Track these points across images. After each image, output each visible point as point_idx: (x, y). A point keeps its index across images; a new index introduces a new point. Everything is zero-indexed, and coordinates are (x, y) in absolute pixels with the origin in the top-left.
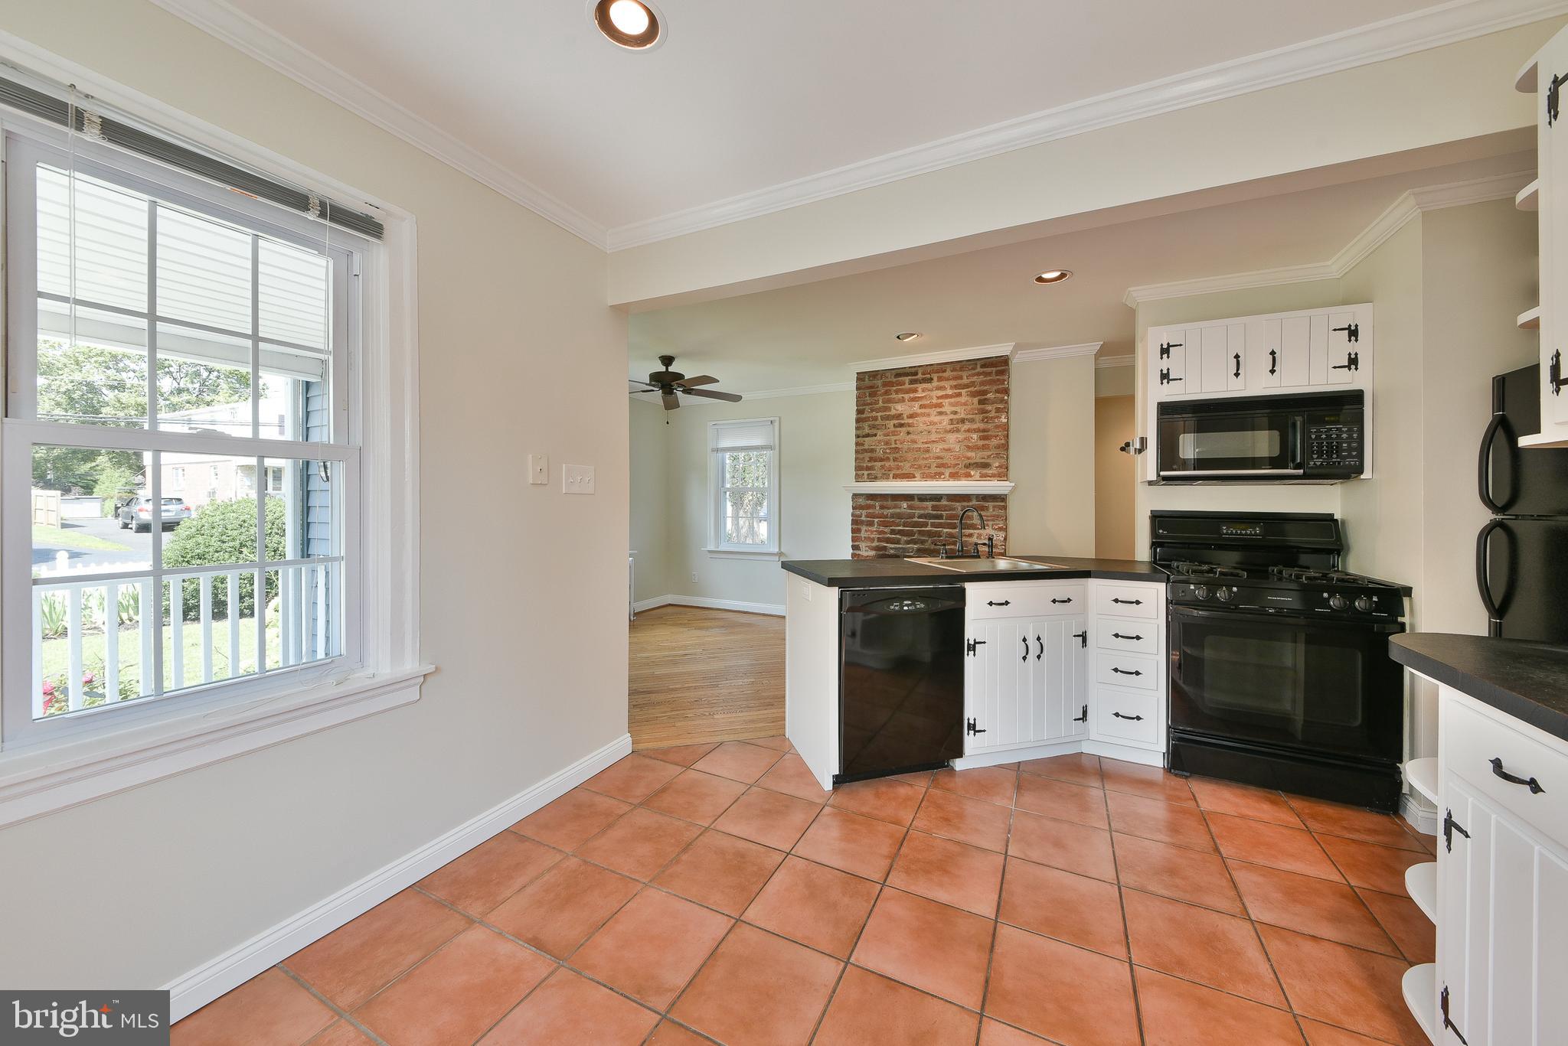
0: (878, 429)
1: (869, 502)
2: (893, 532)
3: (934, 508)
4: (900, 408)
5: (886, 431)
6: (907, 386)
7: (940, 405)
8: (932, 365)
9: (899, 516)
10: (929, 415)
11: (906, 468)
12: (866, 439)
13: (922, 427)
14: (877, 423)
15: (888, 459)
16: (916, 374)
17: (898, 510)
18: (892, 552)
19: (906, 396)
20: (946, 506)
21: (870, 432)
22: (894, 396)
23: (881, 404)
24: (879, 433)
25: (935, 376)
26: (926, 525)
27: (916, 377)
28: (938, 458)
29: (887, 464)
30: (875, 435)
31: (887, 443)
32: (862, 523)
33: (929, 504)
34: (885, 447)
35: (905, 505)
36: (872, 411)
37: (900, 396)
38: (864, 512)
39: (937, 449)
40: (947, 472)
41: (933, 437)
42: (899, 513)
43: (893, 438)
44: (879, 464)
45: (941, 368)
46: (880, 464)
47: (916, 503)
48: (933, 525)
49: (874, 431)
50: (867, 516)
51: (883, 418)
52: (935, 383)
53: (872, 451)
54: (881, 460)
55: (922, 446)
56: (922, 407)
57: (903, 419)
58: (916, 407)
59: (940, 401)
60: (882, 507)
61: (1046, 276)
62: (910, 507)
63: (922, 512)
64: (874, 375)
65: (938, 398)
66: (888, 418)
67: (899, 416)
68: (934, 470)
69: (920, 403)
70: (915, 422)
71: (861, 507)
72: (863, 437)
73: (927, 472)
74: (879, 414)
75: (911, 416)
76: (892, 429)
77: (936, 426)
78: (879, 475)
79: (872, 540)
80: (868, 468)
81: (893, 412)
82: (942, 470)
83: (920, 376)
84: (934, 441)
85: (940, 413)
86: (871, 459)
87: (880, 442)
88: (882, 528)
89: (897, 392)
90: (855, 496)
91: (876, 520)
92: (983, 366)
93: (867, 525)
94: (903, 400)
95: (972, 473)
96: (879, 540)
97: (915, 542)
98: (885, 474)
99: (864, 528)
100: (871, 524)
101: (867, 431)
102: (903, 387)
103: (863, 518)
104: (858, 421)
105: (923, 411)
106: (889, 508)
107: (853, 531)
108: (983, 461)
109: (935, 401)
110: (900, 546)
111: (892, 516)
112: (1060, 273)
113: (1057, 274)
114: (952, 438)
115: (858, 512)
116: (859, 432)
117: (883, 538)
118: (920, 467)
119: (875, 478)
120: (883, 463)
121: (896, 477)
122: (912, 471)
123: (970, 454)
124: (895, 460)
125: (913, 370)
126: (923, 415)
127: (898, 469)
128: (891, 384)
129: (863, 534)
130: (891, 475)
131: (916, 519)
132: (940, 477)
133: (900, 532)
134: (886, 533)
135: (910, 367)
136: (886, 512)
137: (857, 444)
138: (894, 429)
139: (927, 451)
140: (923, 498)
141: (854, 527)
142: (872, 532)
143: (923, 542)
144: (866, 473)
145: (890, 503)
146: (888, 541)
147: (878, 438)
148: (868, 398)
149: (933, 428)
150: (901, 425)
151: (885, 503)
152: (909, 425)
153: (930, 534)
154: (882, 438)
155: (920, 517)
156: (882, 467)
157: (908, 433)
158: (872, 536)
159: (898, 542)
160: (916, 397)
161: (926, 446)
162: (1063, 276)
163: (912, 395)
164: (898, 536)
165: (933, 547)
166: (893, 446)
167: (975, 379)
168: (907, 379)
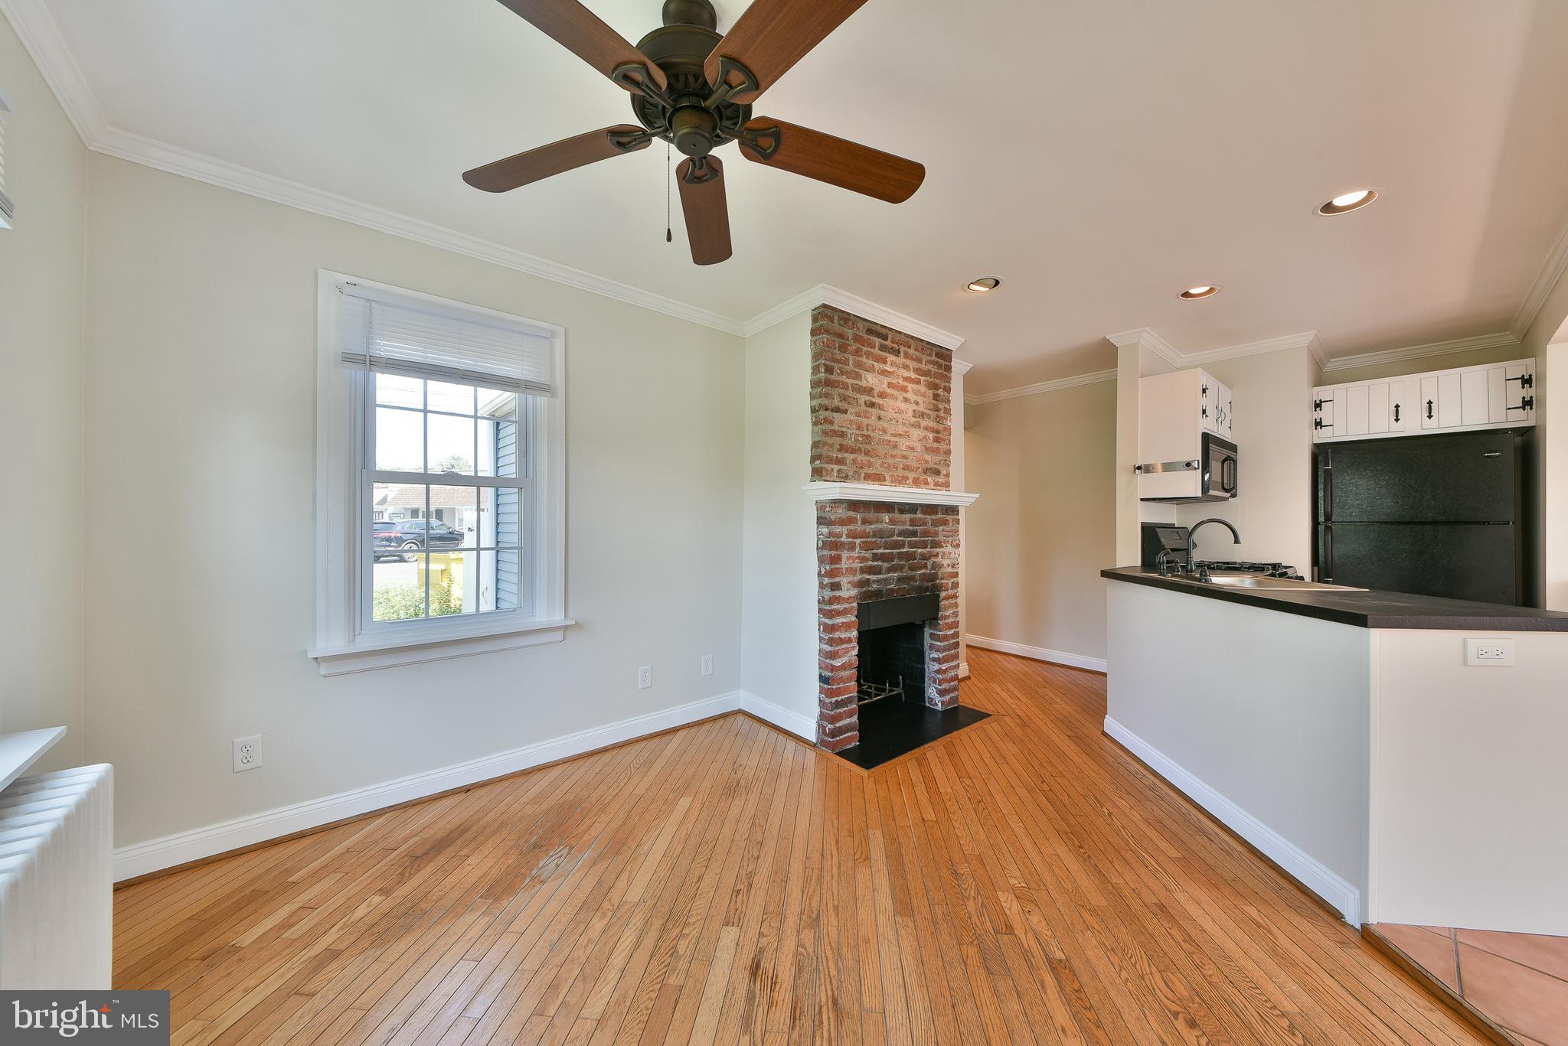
0: (849, 403)
1: (850, 513)
2: (874, 557)
3: (911, 522)
4: (870, 379)
5: (856, 409)
6: (877, 351)
7: (904, 389)
8: (900, 333)
9: (879, 534)
10: (896, 398)
11: (878, 466)
12: (835, 415)
13: (890, 412)
14: (848, 393)
15: (860, 451)
16: (887, 338)
17: (880, 526)
19: (876, 365)
20: (920, 519)
21: (840, 405)
22: (864, 359)
23: (851, 365)
24: (850, 409)
25: (903, 350)
26: (902, 545)
27: (887, 343)
28: (904, 457)
29: (859, 458)
30: (845, 412)
31: (858, 427)
32: (843, 546)
33: (907, 517)
34: (857, 432)
35: (886, 518)
36: (842, 373)
37: (871, 362)
38: (844, 529)
39: (903, 445)
40: (912, 475)
41: (900, 429)
42: (881, 530)
43: (865, 421)
44: (850, 457)
45: (909, 340)
47: (897, 515)
48: (909, 544)
49: (843, 405)
50: (848, 536)
51: (853, 388)
52: (902, 358)
53: (843, 435)
54: (853, 451)
55: (892, 439)
56: (890, 385)
57: (874, 396)
58: (885, 384)
59: (905, 384)
60: (863, 521)
62: (891, 521)
63: (901, 527)
64: (846, 318)
65: (904, 379)
66: (859, 390)
67: (869, 391)
68: (900, 473)
69: (890, 380)
70: (885, 404)
72: (833, 411)
73: (895, 474)
74: (850, 381)
75: (881, 395)
76: (864, 406)
77: (903, 416)
78: (851, 472)
79: (855, 571)
80: (837, 461)
81: (864, 383)
82: (906, 473)
83: (890, 342)
84: (900, 435)
85: (906, 400)
86: (842, 448)
87: (851, 423)
88: (863, 553)
89: (868, 355)
90: (819, 505)
91: (858, 541)
92: (937, 355)
93: (848, 549)
94: (873, 370)
95: (929, 480)
97: (895, 569)
98: (856, 472)
99: (845, 554)
100: (852, 548)
101: (838, 402)
102: (873, 351)
103: (844, 539)
105: (891, 391)
106: (871, 523)
108: (935, 466)
109: (901, 381)
110: (881, 576)
111: (874, 534)
112: (1209, 288)
113: (1206, 289)
114: (916, 433)
115: (824, 529)
117: (866, 567)
118: (889, 467)
119: (847, 477)
120: (854, 456)
121: (868, 477)
122: (882, 470)
123: (928, 457)
124: (867, 453)
125: (885, 331)
126: (892, 397)
127: (869, 466)
128: (864, 342)
129: (844, 564)
130: (863, 475)
131: (895, 538)
132: (907, 482)
133: (881, 557)
134: (868, 560)
135: (882, 326)
136: (869, 528)
138: (865, 408)
139: (896, 447)
140: (900, 509)
142: (854, 559)
143: (901, 568)
144: (836, 468)
145: (872, 515)
146: (870, 570)
147: (849, 416)
148: (837, 351)
149: (900, 418)
150: (873, 405)
151: (866, 515)
152: (879, 407)
153: (907, 557)
154: (853, 417)
155: (900, 534)
156: (854, 461)
157: (879, 418)
158: (854, 566)
159: (880, 571)
160: (885, 371)
161: (895, 439)
162: (1212, 290)
163: (881, 366)
164: (880, 563)
165: (908, 574)
166: (865, 432)
167: (930, 367)
168: (877, 341)
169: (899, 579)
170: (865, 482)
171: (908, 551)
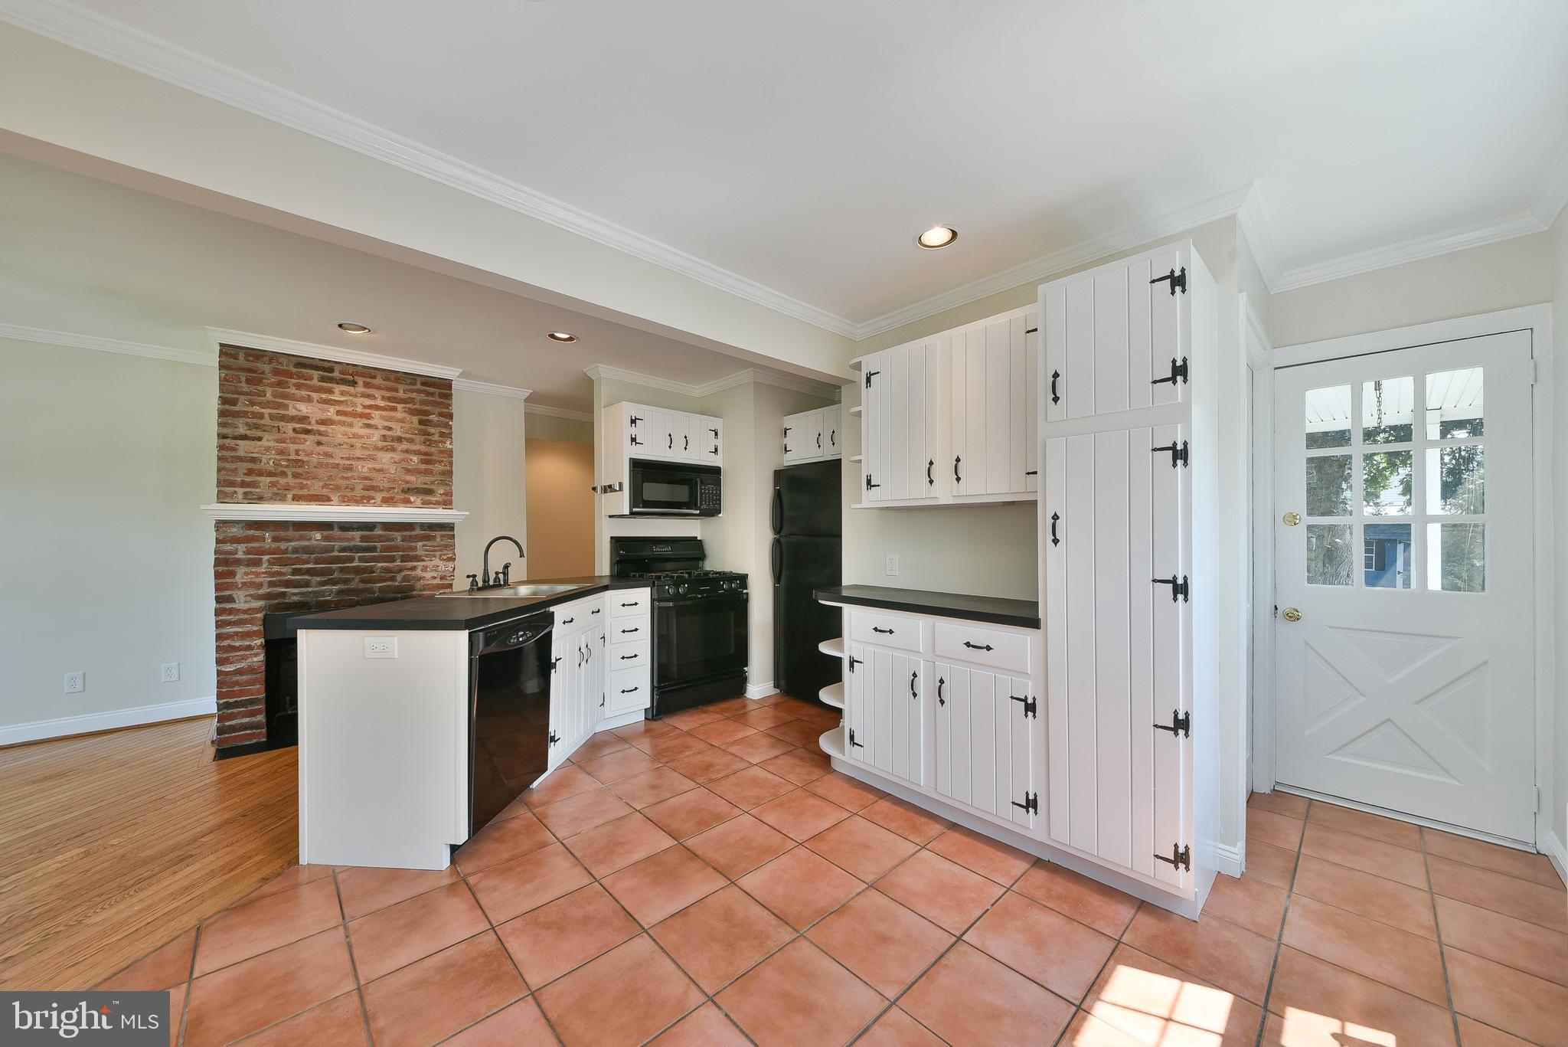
0: (264, 431)
1: (252, 532)
2: (296, 572)
3: (363, 539)
4: (304, 408)
5: (278, 436)
6: (315, 382)
7: (368, 416)
8: (356, 365)
9: (308, 550)
10: (351, 425)
11: (316, 487)
12: (240, 442)
13: (340, 438)
14: (262, 422)
15: (284, 474)
16: (332, 370)
17: (307, 543)
18: (296, 598)
19: (315, 395)
20: (380, 536)
21: (249, 433)
22: (293, 390)
23: (269, 396)
24: (266, 436)
25: (360, 381)
26: (352, 560)
27: (330, 375)
28: (366, 478)
29: (282, 481)
30: (260, 439)
31: (281, 452)
32: (238, 562)
33: (357, 534)
34: (278, 457)
35: (318, 536)
36: (252, 404)
37: (304, 393)
38: (242, 548)
39: (363, 468)
40: (379, 496)
41: (358, 453)
42: (307, 546)
43: (293, 447)
44: (266, 480)
45: (369, 373)
46: (269, 479)
47: (336, 533)
48: (361, 559)
49: (258, 433)
50: (248, 553)
51: (272, 417)
52: (360, 389)
53: (253, 460)
54: (270, 474)
55: (342, 462)
56: (339, 413)
57: (310, 423)
58: (331, 412)
59: (367, 411)
60: (275, 539)
61: (558, 335)
62: (326, 538)
63: (346, 544)
64: (257, 355)
65: (365, 407)
66: (284, 418)
67: (303, 419)
68: (359, 492)
69: (338, 408)
70: (330, 431)
71: (236, 540)
72: (235, 438)
73: (349, 494)
74: (266, 411)
75: (323, 422)
76: (291, 434)
77: (362, 441)
78: (268, 495)
79: (260, 585)
80: (243, 484)
81: (292, 412)
82: (371, 493)
83: (336, 374)
84: (359, 458)
85: (368, 426)
86: (250, 472)
87: (268, 449)
88: (276, 568)
89: (299, 387)
90: (221, 525)
91: (265, 558)
92: (423, 384)
93: (248, 565)
94: (309, 400)
95: (412, 499)
96: (271, 584)
97: (334, 582)
98: (278, 494)
99: (241, 569)
100: (258, 563)
101: (242, 430)
102: (309, 382)
103: (240, 555)
104: (222, 414)
105: (342, 418)
106: (290, 541)
107: (218, 575)
108: (425, 486)
109: (359, 409)
110: (310, 589)
111: (296, 550)
112: (568, 336)
113: (567, 336)
114: (385, 457)
115: (228, 547)
116: (225, 431)
117: (280, 581)
118: (338, 488)
119: (260, 499)
120: (274, 479)
121: (297, 498)
122: (325, 492)
123: (408, 478)
124: (296, 476)
125: (326, 365)
126: (343, 424)
127: (302, 488)
128: (291, 375)
129: (240, 578)
130: (290, 496)
131: (336, 553)
132: (368, 502)
133: (309, 572)
134: (284, 574)
135: (320, 360)
136: (283, 545)
137: (221, 448)
138: (294, 435)
139: (350, 468)
140: (346, 527)
141: (220, 569)
142: (258, 574)
143: (346, 581)
144: (240, 491)
145: (291, 533)
146: (288, 584)
147: (264, 443)
148: (243, 384)
149: (358, 443)
150: (307, 432)
151: (283, 534)
152: (320, 433)
153: (357, 571)
154: (272, 444)
155: (343, 550)
156: (273, 484)
157: (319, 443)
158: (258, 580)
159: (307, 584)
160: (331, 400)
161: (348, 462)
162: (570, 339)
163: (324, 396)
164: (306, 577)
165: (362, 586)
166: (293, 457)
167: (414, 395)
168: (316, 374)
169: (340, 592)
170: (295, 502)
171: (359, 566)
